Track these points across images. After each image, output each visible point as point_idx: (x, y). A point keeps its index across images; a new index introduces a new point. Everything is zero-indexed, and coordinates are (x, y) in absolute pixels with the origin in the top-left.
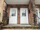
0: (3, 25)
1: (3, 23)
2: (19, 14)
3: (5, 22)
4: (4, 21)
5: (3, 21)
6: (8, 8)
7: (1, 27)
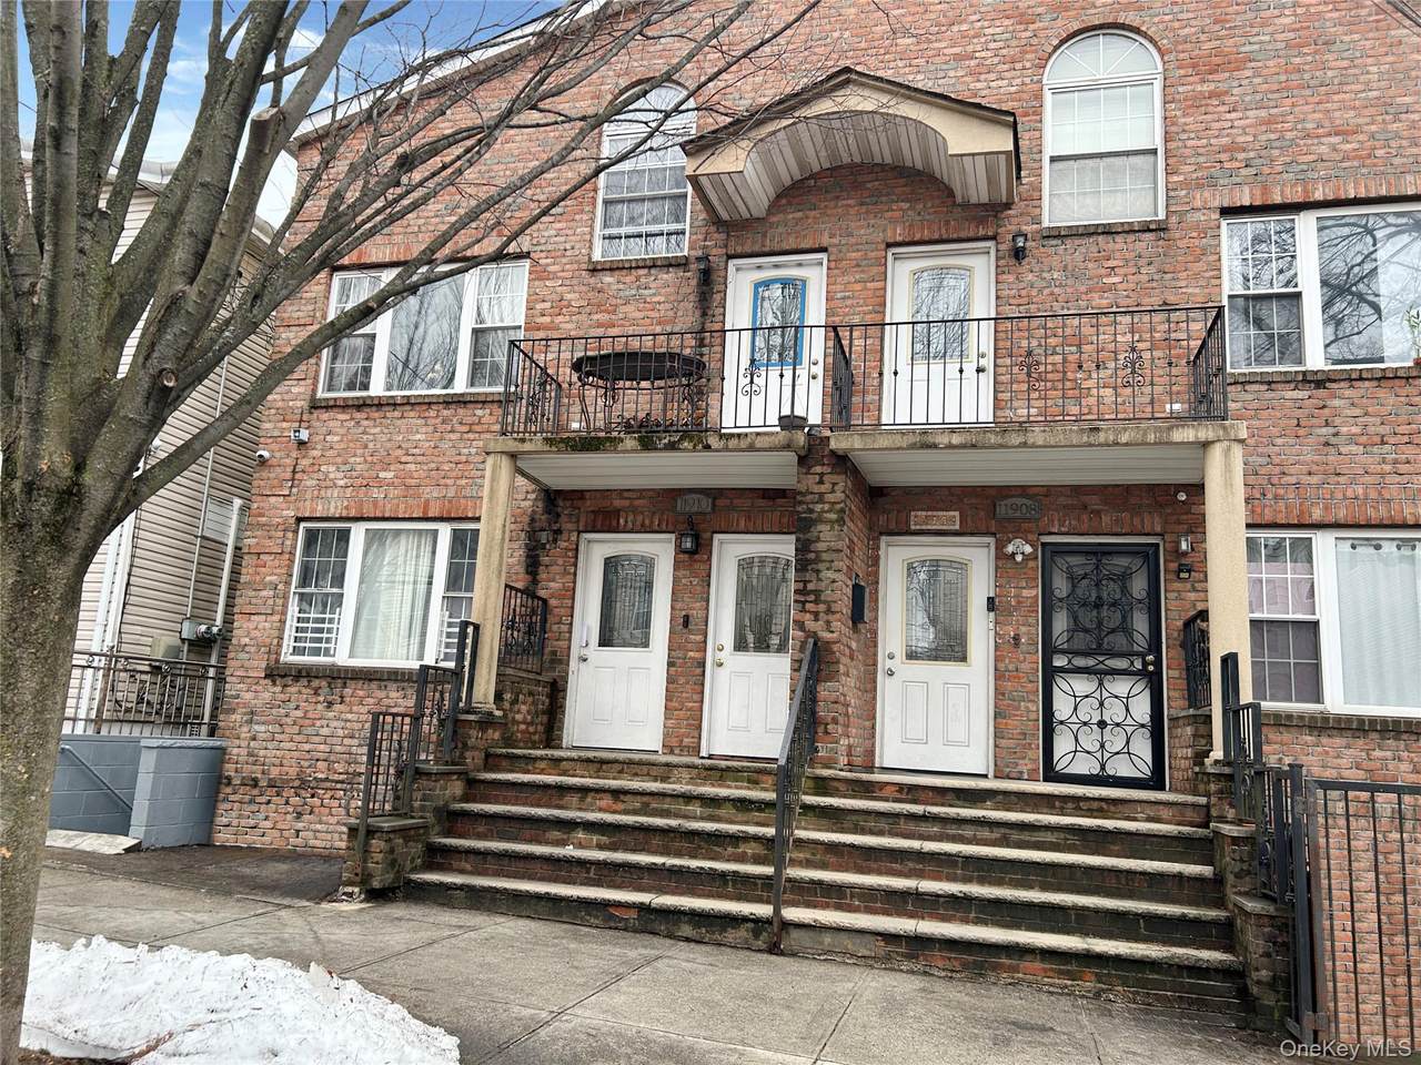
0: (497, 735)
1: (503, 724)
2: (686, 621)
3: (523, 711)
4: (507, 696)
5: (498, 697)
6: (558, 532)
7: (488, 756)
